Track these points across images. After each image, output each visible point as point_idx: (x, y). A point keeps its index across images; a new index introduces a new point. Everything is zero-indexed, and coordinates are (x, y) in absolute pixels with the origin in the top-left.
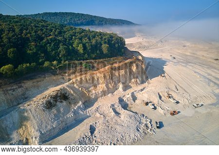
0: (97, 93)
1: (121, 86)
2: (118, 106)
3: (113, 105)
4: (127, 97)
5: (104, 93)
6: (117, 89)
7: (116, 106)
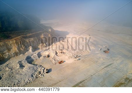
0: (10, 55)
1: (31, 49)
2: (25, 62)
3: (20, 62)
4: (34, 55)
5: (16, 54)
6: (27, 51)
7: (23, 62)
